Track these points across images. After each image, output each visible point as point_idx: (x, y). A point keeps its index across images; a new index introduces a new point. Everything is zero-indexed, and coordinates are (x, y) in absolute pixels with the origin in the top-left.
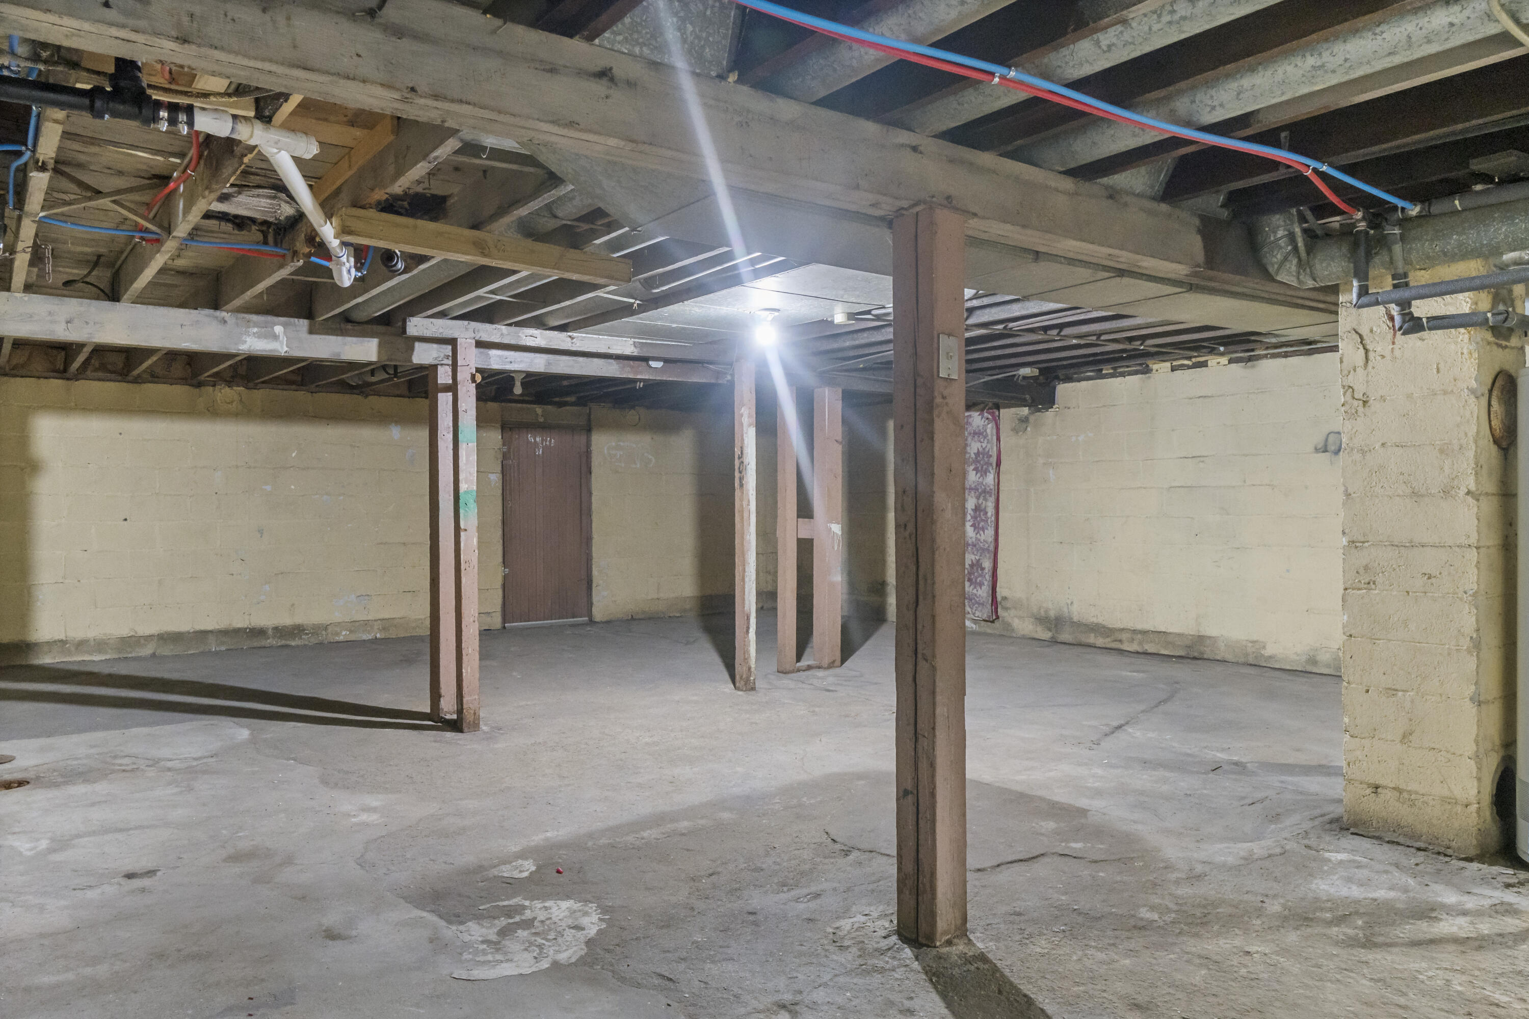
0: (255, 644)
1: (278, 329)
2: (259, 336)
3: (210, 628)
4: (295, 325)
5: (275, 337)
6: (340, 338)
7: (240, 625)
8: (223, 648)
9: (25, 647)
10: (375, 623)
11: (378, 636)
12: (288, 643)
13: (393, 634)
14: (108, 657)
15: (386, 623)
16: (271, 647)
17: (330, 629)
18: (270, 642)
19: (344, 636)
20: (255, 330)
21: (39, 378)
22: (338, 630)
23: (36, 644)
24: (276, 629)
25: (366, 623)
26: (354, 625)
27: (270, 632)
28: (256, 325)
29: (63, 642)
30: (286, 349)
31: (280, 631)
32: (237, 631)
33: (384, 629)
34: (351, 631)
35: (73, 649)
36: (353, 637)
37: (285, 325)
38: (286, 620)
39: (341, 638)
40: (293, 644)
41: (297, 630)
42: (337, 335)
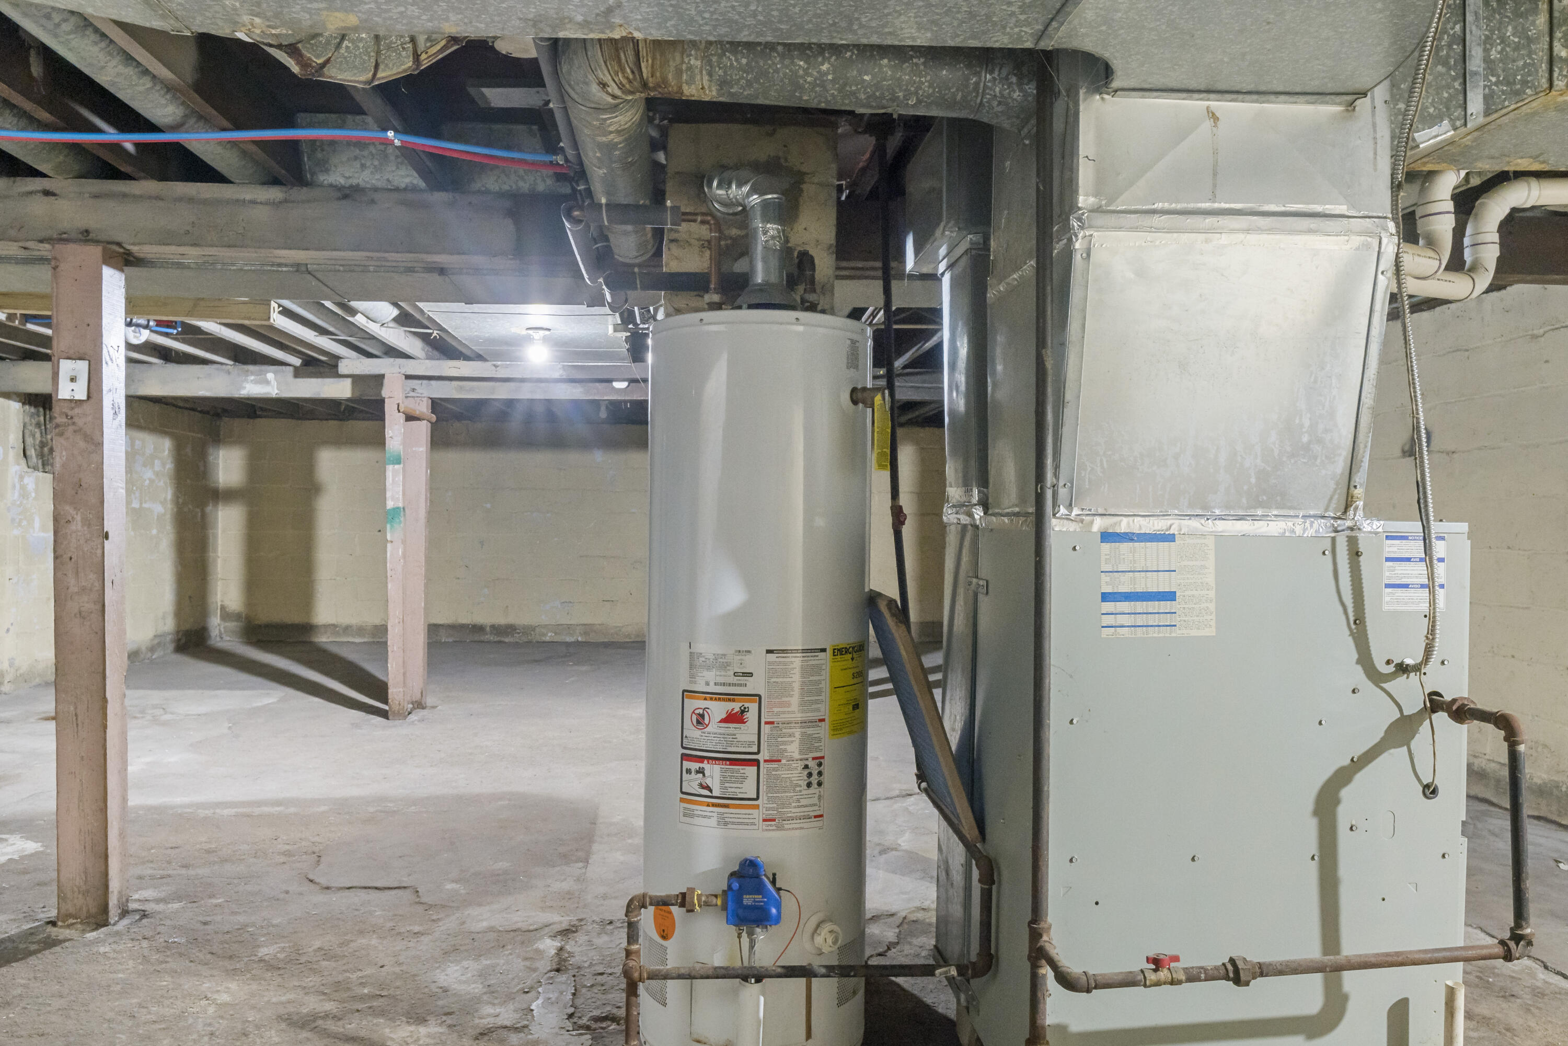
0: (476, 639)
1: (270, 376)
2: (256, 382)
3: (441, 622)
4: (283, 371)
5: (268, 382)
6: (320, 380)
7: (464, 621)
8: (451, 640)
9: (307, 628)
10: (578, 628)
11: (580, 639)
12: (503, 639)
13: (593, 638)
14: (366, 640)
15: (588, 628)
16: (489, 642)
17: (537, 630)
18: (488, 637)
19: (550, 636)
20: (252, 378)
21: (321, 420)
22: (544, 631)
23: (317, 626)
24: (493, 627)
25: (569, 627)
26: (559, 628)
27: (488, 629)
28: (252, 373)
29: (334, 626)
30: (276, 391)
31: (498, 630)
32: (463, 627)
33: (586, 633)
34: (556, 634)
35: (341, 632)
36: (557, 639)
37: (275, 373)
38: (501, 620)
39: (548, 639)
40: (507, 640)
41: (509, 629)
42: (317, 377)
